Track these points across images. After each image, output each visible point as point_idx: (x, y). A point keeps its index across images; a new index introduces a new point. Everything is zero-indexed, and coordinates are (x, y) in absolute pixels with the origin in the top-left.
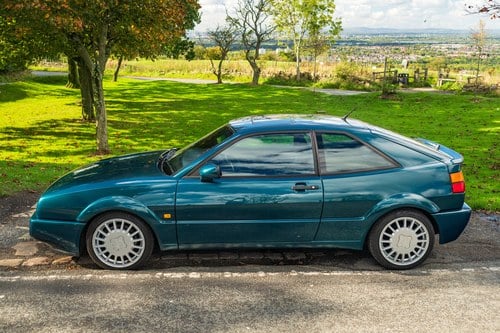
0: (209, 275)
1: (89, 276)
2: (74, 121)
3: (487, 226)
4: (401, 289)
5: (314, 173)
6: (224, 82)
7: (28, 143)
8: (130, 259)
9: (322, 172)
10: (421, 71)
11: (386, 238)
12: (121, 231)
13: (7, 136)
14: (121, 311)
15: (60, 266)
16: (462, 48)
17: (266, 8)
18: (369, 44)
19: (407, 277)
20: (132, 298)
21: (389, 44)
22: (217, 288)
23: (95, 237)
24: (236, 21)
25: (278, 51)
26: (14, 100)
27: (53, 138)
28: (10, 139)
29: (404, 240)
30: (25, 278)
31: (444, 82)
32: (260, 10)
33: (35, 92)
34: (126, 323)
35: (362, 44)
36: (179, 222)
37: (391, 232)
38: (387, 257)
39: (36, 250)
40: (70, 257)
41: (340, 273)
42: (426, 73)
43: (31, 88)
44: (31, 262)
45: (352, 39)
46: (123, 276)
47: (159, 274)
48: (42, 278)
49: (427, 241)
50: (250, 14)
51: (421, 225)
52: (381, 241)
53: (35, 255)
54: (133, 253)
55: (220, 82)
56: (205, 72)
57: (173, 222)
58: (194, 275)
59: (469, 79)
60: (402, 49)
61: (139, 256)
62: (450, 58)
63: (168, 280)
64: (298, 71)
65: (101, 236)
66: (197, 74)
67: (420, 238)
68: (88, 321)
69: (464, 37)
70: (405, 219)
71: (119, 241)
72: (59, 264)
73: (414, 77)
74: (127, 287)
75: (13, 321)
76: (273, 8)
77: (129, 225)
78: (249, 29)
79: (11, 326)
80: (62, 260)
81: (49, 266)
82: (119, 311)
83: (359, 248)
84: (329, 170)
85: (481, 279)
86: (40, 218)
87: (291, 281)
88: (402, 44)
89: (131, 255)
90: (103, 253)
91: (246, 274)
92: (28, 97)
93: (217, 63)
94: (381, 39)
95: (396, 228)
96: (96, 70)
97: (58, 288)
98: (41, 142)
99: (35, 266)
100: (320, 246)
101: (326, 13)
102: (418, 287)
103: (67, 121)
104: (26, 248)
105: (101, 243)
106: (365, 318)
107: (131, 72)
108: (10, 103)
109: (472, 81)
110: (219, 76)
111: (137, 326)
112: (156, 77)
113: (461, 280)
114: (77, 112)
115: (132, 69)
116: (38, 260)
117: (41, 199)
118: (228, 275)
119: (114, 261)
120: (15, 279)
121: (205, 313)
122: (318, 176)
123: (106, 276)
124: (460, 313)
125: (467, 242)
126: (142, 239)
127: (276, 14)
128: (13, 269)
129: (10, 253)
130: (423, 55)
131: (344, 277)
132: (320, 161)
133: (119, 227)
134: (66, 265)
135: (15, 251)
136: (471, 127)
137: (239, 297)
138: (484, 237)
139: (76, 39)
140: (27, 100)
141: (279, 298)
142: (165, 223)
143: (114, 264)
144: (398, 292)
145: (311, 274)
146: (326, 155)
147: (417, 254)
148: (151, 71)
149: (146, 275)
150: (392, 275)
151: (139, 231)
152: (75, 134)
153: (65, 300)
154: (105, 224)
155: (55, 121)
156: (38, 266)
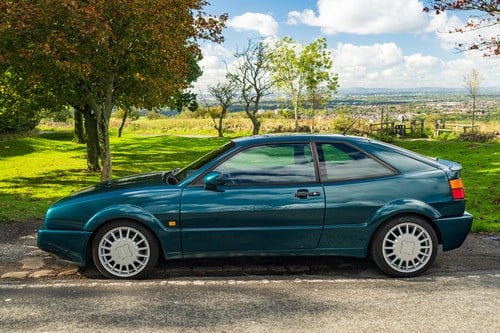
0: (213, 282)
1: (94, 284)
2: (80, 171)
3: (490, 243)
4: (406, 292)
5: (315, 180)
6: (225, 135)
7: (34, 190)
8: (135, 268)
9: (323, 179)
10: (417, 122)
11: (388, 244)
12: (127, 239)
13: (14, 184)
14: (126, 310)
15: (65, 277)
16: (457, 106)
17: (265, 64)
18: (365, 103)
19: (412, 283)
20: (137, 300)
21: (385, 103)
22: (221, 293)
23: (101, 246)
24: (236, 78)
25: (276, 111)
26: (22, 154)
27: (59, 186)
28: (16, 187)
29: (407, 246)
30: (32, 286)
31: (440, 133)
32: (259, 67)
33: (42, 147)
34: (131, 319)
35: (359, 103)
36: (184, 230)
37: (393, 239)
38: (391, 264)
39: (42, 264)
40: (76, 270)
41: (345, 280)
42: (422, 125)
43: (38, 144)
44: (37, 275)
45: (348, 99)
46: (129, 284)
47: (163, 282)
48: (48, 285)
49: (431, 247)
50: (249, 71)
51: (424, 231)
52: (384, 247)
53: (41, 269)
54: (139, 262)
55: (221, 135)
56: (206, 128)
57: (178, 230)
58: (198, 283)
59: (465, 128)
60: (398, 107)
61: (144, 265)
62: (446, 115)
63: (172, 287)
64: (297, 124)
65: (108, 245)
66: (199, 130)
67: (423, 244)
68: (94, 319)
69: (458, 94)
70: (407, 225)
71: (124, 249)
72: (64, 275)
73: (411, 128)
74: (132, 292)
75: (19, 318)
76: (271, 65)
77: (134, 234)
78: (248, 85)
79: (17, 322)
80: (68, 272)
81: (55, 277)
82: (125, 310)
83: (363, 255)
84: (329, 178)
85: (487, 284)
86: (48, 229)
87: (296, 287)
88: (398, 103)
89: (137, 264)
90: (108, 262)
91: (250, 282)
92: (35, 151)
93: (217, 120)
94: (376, 98)
95: (398, 234)
96: (102, 116)
97: (64, 293)
98: (47, 190)
99: (41, 277)
100: (323, 254)
101: (322, 69)
102: (424, 290)
103: (73, 171)
104: (32, 263)
105: (107, 251)
106: (371, 314)
107: (135, 129)
108: (18, 157)
109: (468, 130)
110: (220, 130)
111: (143, 321)
112: (159, 133)
113: (466, 284)
114: (83, 164)
115: (136, 128)
116: (45, 272)
117: (49, 211)
118: (232, 282)
119: (120, 271)
120: (21, 286)
121: (210, 310)
122: (319, 183)
123: (111, 284)
124: (467, 309)
125: (471, 255)
126: (147, 247)
127: (275, 71)
128: (19, 279)
129: (17, 266)
130: (419, 113)
131: (348, 284)
132: (322, 173)
133: (125, 236)
134: (72, 276)
135: (22, 265)
136: (470, 170)
137: (244, 299)
138: (487, 251)
139: (84, 87)
140: (34, 154)
141: (284, 300)
142: (169, 230)
143: (119, 273)
144: (404, 294)
145: (315, 281)
146: (327, 167)
147: (421, 260)
148: (154, 128)
149: (151, 283)
150: (397, 282)
151: (144, 239)
152: (80, 182)
153: (70, 302)
154: (111, 233)
155: (61, 171)
156: (43, 278)
